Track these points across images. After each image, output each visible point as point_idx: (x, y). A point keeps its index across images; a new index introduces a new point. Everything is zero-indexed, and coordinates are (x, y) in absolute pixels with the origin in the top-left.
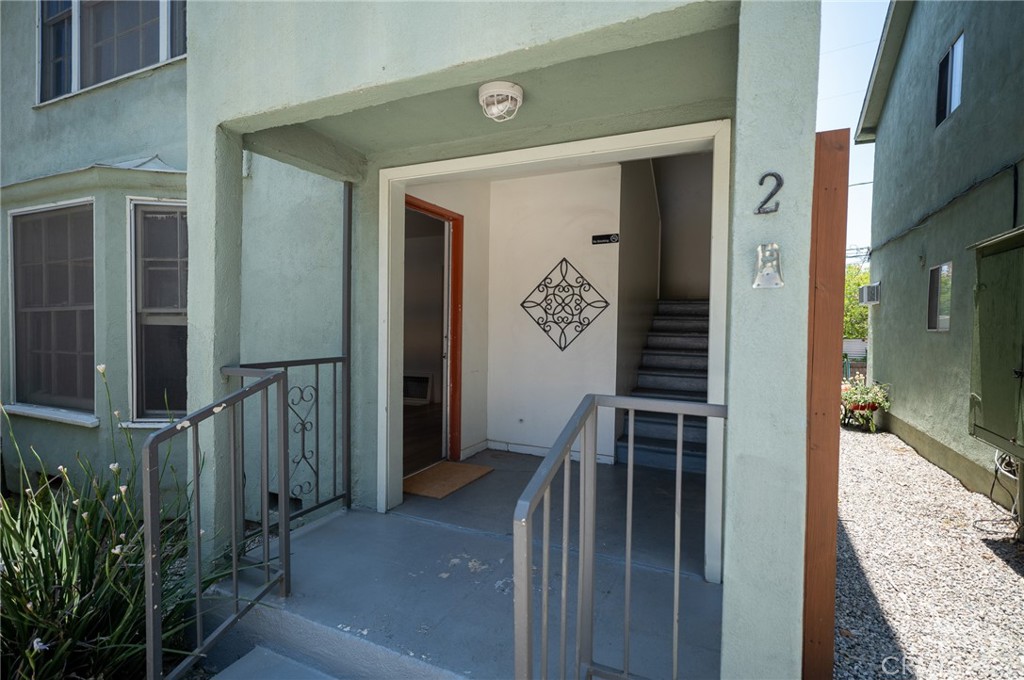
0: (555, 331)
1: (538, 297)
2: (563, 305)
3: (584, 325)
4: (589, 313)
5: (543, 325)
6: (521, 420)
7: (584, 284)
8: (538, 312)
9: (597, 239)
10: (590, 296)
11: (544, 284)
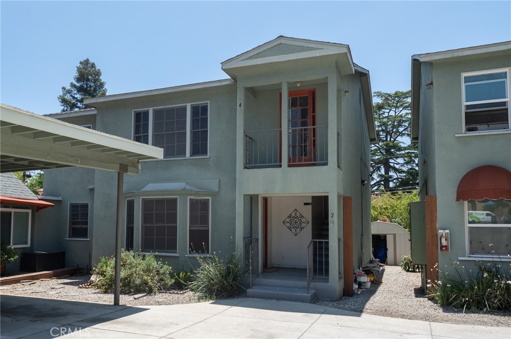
0: (293, 230)
1: (288, 220)
2: (296, 222)
3: (302, 229)
4: (303, 225)
5: (290, 228)
6: (283, 257)
7: (302, 216)
8: (288, 225)
9: (305, 204)
10: (303, 220)
11: (290, 216)
